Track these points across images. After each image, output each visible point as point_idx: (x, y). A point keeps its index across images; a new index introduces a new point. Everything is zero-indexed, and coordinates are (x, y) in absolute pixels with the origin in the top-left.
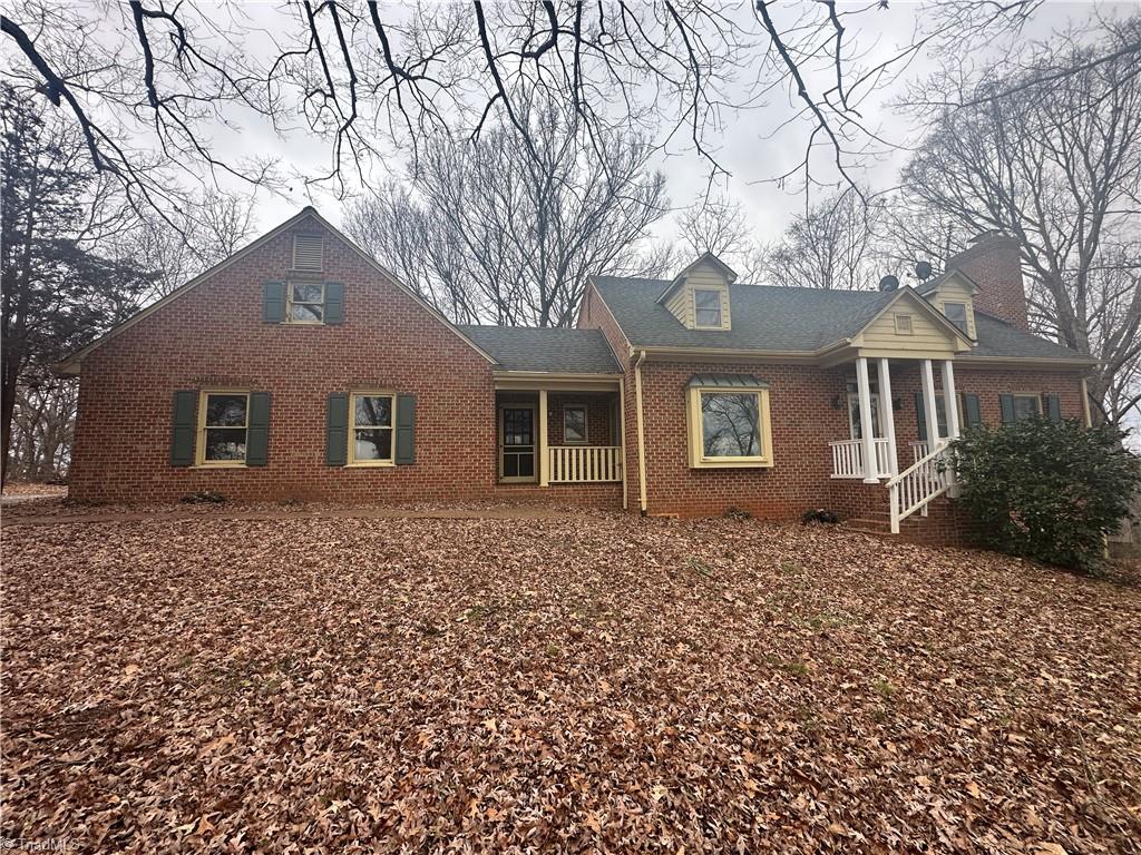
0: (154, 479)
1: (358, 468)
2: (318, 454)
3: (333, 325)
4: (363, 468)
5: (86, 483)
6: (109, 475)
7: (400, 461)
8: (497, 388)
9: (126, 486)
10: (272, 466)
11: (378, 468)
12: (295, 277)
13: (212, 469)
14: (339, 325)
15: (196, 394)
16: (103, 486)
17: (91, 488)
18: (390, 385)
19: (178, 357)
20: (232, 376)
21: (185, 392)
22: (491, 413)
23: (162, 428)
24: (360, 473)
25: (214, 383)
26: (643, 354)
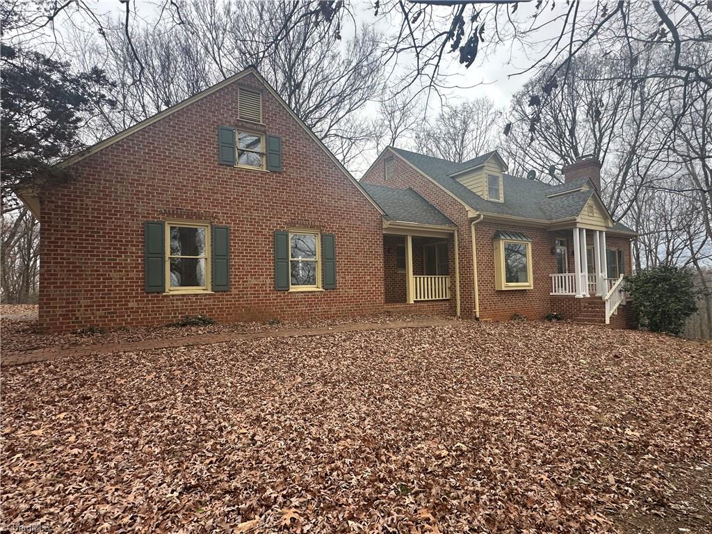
0: (130, 305)
1: (298, 292)
2: (268, 281)
3: (275, 172)
4: (302, 292)
5: (59, 312)
6: (83, 302)
7: (327, 287)
8: (384, 232)
9: (101, 313)
10: (234, 291)
11: (311, 292)
12: (242, 126)
13: (183, 295)
14: (280, 173)
15: (162, 225)
16: (78, 314)
17: (65, 316)
18: (317, 226)
19: (144, 188)
20: (195, 210)
21: (153, 223)
22: (381, 251)
23: (133, 256)
24: (300, 296)
25: (180, 216)
26: (482, 216)
